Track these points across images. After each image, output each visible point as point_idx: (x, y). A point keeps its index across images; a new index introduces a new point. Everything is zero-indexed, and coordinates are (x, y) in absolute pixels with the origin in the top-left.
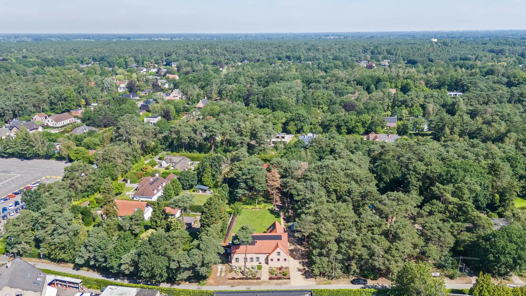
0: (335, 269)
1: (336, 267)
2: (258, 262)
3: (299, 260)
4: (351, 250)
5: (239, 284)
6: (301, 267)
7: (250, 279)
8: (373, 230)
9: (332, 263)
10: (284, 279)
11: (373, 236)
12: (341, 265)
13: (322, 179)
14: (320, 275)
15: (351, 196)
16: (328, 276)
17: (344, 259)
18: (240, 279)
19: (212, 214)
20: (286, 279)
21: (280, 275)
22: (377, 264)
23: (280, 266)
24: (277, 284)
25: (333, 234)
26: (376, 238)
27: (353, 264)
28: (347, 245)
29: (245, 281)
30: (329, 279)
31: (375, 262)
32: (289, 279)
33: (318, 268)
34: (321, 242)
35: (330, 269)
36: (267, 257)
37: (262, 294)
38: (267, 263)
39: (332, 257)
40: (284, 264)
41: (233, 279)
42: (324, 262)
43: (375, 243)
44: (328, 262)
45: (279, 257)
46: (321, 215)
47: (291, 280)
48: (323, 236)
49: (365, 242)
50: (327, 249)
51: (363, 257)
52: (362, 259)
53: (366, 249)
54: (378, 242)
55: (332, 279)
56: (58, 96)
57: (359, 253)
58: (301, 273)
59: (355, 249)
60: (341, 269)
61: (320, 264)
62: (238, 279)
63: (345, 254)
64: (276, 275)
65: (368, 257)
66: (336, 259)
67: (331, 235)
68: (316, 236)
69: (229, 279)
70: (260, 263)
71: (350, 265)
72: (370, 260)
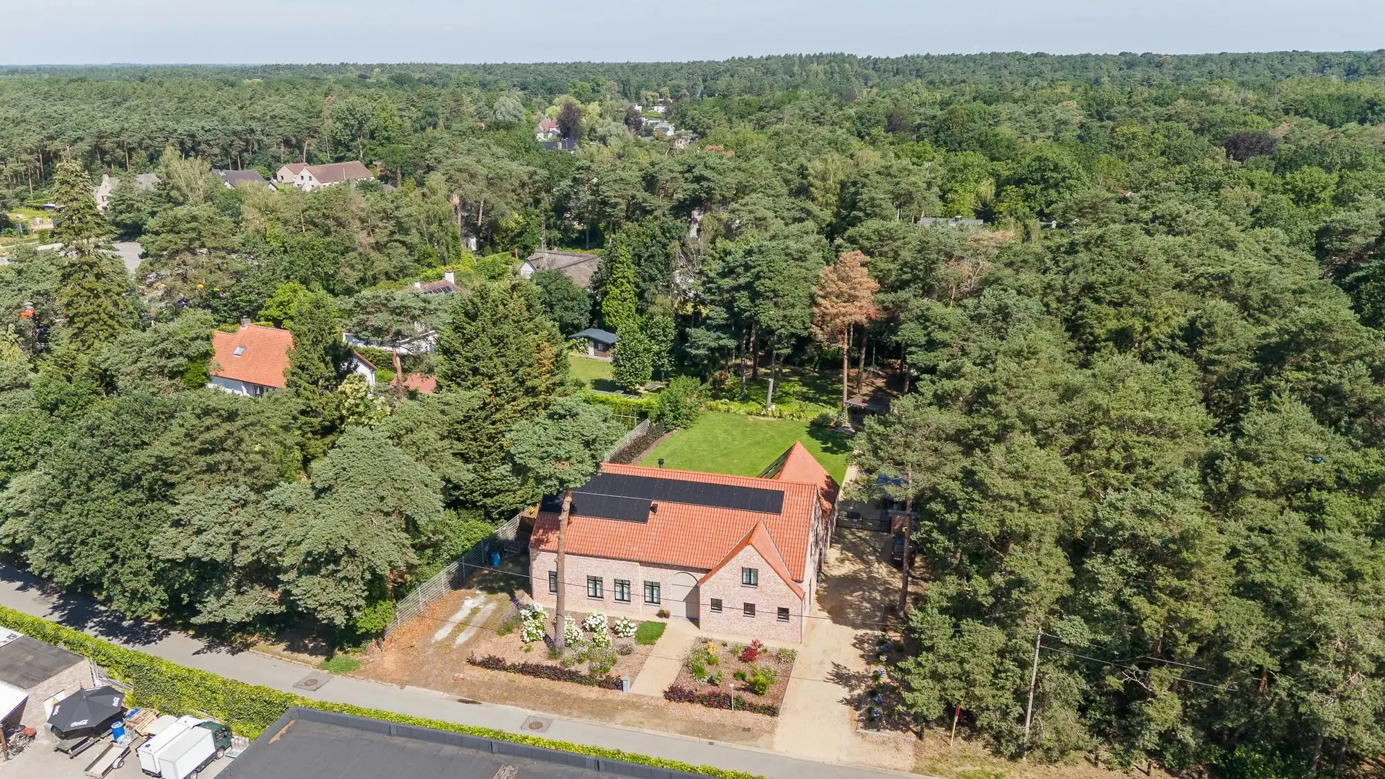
0: (1041, 700)
1: (1048, 686)
2: (656, 609)
3: (855, 626)
4: (1152, 600)
5: (510, 695)
6: (855, 664)
7: (573, 677)
8: (1319, 507)
9: (1023, 665)
10: (743, 706)
11: (1318, 536)
12: (1077, 684)
13: (1065, 289)
14: (944, 721)
15: (1203, 352)
16: (998, 737)
17: (1100, 650)
18: (526, 669)
19: (477, 358)
20: (753, 708)
21: (731, 686)
22: (1328, 710)
23: (748, 642)
24: (697, 729)
25: (1051, 498)
26: (1339, 548)
27: (1163, 692)
28: (1133, 567)
29: (545, 683)
30: (997, 752)
31: (1313, 696)
32: (772, 711)
33: (936, 676)
34: (973, 534)
35: (1007, 698)
36: (696, 590)
37: (536, 766)
38: (695, 620)
39: (1029, 628)
40: (773, 636)
41: (492, 663)
42: (972, 647)
43: (1324, 579)
44: (1002, 653)
45: (750, 595)
46: (1009, 410)
47: (784, 719)
48: (987, 505)
49: (1253, 563)
50: (998, 579)
51: (1233, 656)
52: (1223, 668)
53: (1256, 606)
54: (1353, 576)
55: (1014, 757)
56: (353, 122)
57: (1207, 620)
58: (844, 692)
59: (1178, 594)
60: (1083, 710)
61: (947, 658)
62: (514, 668)
63: (1107, 616)
64: (711, 681)
65: (1270, 663)
66: (1051, 643)
67: (1034, 505)
68: (951, 505)
69: (472, 662)
70: (662, 614)
71: (1136, 692)
72: (1284, 682)
